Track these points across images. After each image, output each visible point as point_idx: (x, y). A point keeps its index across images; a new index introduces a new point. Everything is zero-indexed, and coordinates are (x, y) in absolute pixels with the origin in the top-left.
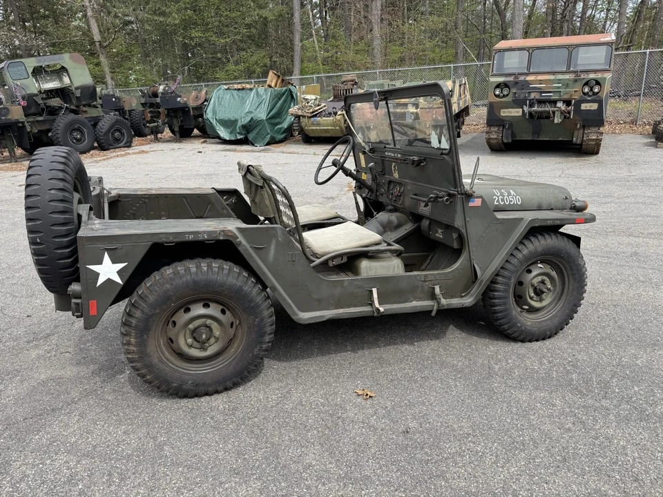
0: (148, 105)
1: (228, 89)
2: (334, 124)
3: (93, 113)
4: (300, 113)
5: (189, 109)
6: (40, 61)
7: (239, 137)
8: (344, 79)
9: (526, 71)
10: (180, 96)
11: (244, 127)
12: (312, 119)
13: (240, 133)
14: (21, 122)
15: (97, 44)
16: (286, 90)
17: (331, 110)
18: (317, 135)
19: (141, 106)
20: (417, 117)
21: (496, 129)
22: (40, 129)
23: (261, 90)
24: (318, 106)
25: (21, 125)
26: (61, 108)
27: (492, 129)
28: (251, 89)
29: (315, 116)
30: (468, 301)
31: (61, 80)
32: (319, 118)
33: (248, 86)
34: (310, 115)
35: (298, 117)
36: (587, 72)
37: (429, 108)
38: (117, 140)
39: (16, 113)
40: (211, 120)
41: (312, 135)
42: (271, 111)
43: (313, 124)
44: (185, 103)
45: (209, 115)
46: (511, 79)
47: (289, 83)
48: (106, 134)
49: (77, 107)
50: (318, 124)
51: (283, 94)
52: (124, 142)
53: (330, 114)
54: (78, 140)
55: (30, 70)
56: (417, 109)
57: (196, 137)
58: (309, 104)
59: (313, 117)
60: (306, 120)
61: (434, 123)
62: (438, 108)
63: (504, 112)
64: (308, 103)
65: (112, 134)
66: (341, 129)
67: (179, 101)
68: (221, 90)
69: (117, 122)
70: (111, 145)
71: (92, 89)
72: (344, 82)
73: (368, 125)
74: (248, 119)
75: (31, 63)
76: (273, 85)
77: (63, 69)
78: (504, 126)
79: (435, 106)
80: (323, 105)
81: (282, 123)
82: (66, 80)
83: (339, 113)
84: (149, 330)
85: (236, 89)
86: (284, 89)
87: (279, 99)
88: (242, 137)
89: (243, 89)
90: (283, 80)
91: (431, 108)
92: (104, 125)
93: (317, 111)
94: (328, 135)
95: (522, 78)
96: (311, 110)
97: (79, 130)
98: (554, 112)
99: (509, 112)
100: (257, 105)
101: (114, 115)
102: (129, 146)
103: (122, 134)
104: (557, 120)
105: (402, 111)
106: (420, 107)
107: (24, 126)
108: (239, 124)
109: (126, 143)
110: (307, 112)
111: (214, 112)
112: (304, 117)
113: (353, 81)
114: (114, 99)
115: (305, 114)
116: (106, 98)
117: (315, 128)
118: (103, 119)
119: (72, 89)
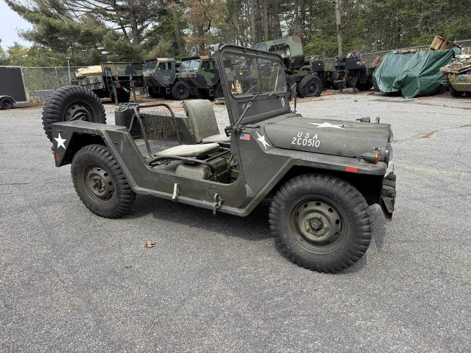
0: (339, 67)
1: (397, 53)
3: (301, 73)
4: (449, 71)
5: (365, 70)
6: (274, 43)
7: (393, 90)
10: (360, 61)
11: (399, 82)
12: (460, 76)
13: (395, 88)
14: (255, 80)
15: (338, 27)
16: (448, 52)
18: (464, 90)
19: (335, 68)
23: (422, 53)
24: (470, 64)
25: (255, 81)
28: (414, 52)
29: (465, 73)
30: (241, 212)
31: (285, 53)
32: (467, 75)
33: (412, 50)
34: (457, 72)
35: (446, 74)
38: (311, 92)
40: (376, 77)
41: (459, 90)
42: (426, 69)
43: (460, 80)
44: (363, 65)
45: (376, 74)
48: (304, 87)
49: (292, 70)
50: (465, 80)
51: (444, 55)
52: (315, 93)
55: (268, 48)
58: (460, 63)
59: (462, 73)
60: (454, 76)
65: (309, 87)
67: (358, 64)
68: (392, 54)
69: (313, 79)
70: (306, 95)
71: (302, 58)
74: (404, 76)
75: (270, 44)
76: (436, 48)
77: (288, 46)
82: (288, 53)
84: (77, 174)
85: (403, 53)
86: (446, 51)
87: (438, 59)
88: (396, 90)
89: (409, 52)
90: (448, 44)
92: (304, 81)
93: (467, 68)
96: (459, 69)
100: (415, 65)
101: (314, 75)
102: (319, 96)
103: (315, 88)
108: (396, 80)
109: (317, 93)
110: (455, 70)
111: (381, 72)
112: (452, 74)
114: (320, 64)
115: (453, 72)
116: (315, 63)
117: (461, 84)
118: (306, 78)
119: (290, 58)
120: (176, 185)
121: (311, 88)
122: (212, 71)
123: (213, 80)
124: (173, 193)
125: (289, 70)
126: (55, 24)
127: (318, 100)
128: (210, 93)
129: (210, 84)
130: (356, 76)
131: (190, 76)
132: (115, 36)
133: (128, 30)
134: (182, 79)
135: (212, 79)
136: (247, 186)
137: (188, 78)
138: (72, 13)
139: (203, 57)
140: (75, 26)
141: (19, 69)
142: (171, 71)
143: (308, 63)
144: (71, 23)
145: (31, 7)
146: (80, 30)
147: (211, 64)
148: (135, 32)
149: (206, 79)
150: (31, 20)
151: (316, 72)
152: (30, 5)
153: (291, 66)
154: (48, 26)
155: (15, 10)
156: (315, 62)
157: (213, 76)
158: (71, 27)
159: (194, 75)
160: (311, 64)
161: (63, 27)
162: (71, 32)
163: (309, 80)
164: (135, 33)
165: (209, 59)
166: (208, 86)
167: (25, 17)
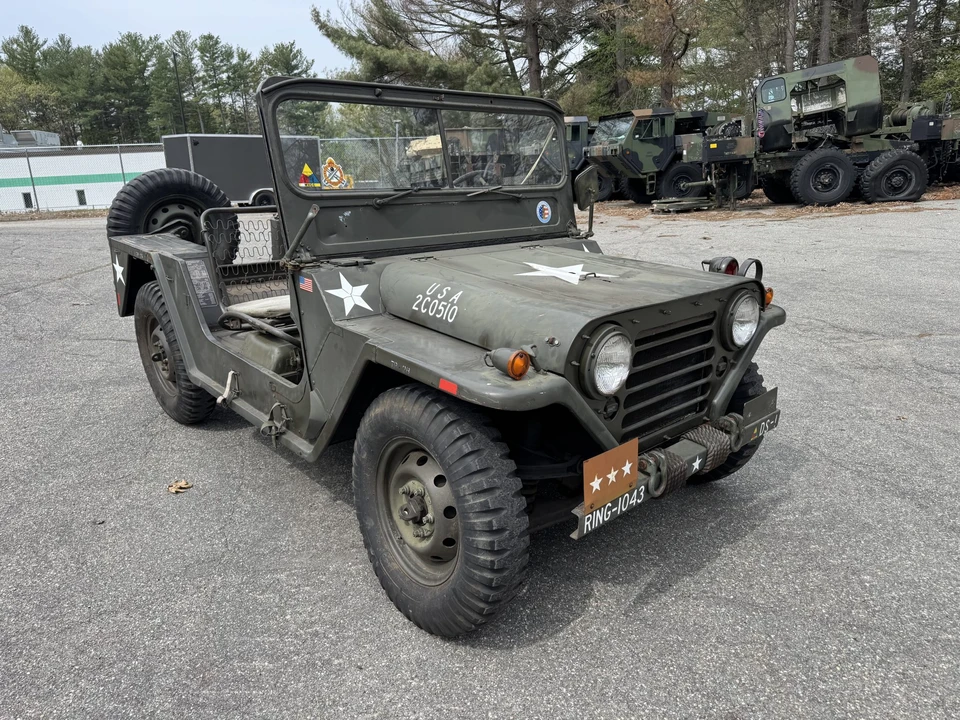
3: (871, 145)
6: (807, 75)
14: (748, 159)
22: (781, 168)
25: (747, 162)
26: (821, 139)
31: (834, 98)
38: (896, 190)
39: (746, 147)
48: (877, 178)
49: (849, 137)
52: (906, 193)
54: (827, 187)
55: (789, 89)
65: (888, 179)
69: (902, 159)
70: (879, 196)
71: (876, 109)
75: (795, 78)
77: (841, 83)
82: (842, 98)
92: (877, 166)
97: (832, 171)
101: (910, 149)
102: (915, 200)
103: (908, 180)
107: (751, 164)
109: (911, 194)
114: (932, 124)
116: (920, 121)
118: (883, 156)
119: (846, 110)
120: (231, 373)
121: (897, 180)
122: (656, 141)
123: (657, 160)
124: (225, 386)
125: (841, 138)
126: (386, 58)
127: (907, 211)
128: (648, 187)
129: (650, 168)
131: (609, 153)
132: (489, 76)
133: (520, 64)
134: (595, 159)
135: (654, 158)
136: (313, 394)
137: (604, 157)
138: (418, 36)
139: (637, 113)
140: (419, 61)
141: (315, 141)
142: (578, 143)
143: (902, 122)
144: (413, 55)
145: (354, 29)
146: (427, 67)
147: (656, 126)
148: (534, 67)
149: (642, 158)
150: (351, 52)
151: (916, 142)
152: (352, 27)
153: (845, 129)
154: (374, 63)
155: (328, 36)
156: (923, 118)
157: (657, 151)
158: (413, 62)
159: (616, 150)
160: (909, 123)
161: (399, 62)
162: (412, 72)
163: (892, 160)
164: (533, 69)
165: (652, 116)
166: (643, 174)
167: (341, 48)
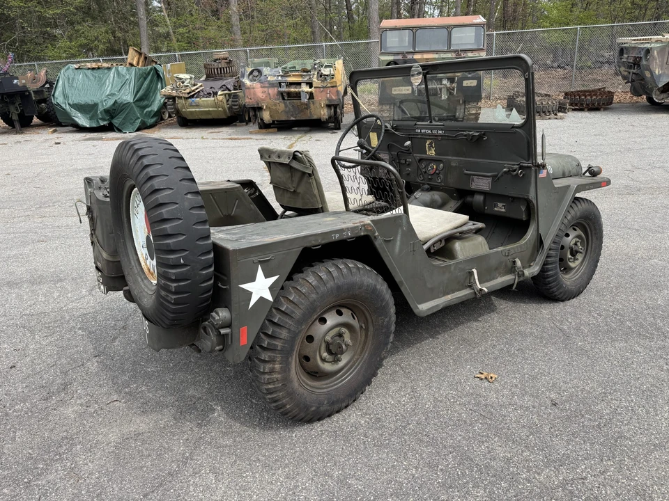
1: (79, 68)
2: (216, 105)
4: (174, 93)
5: (30, 94)
7: (102, 124)
8: (216, 57)
9: (412, 50)
10: (17, 78)
11: (107, 111)
12: (190, 100)
13: (103, 119)
16: (151, 69)
17: (209, 90)
18: (196, 117)
20: (311, 96)
21: (388, 107)
23: (122, 69)
24: (194, 85)
27: (384, 107)
28: (109, 69)
29: (193, 96)
32: (198, 99)
33: (105, 65)
34: (187, 96)
35: (172, 98)
36: (465, 51)
37: (323, 87)
40: (63, 106)
41: (190, 117)
42: (138, 92)
43: (191, 106)
44: (24, 86)
45: (58, 98)
46: (400, 57)
47: (153, 61)
50: (197, 106)
51: (149, 73)
53: (209, 94)
56: (311, 87)
57: (37, 126)
58: (185, 84)
59: (190, 97)
60: (183, 101)
61: (328, 103)
62: (332, 87)
63: (395, 90)
64: (183, 83)
66: (225, 110)
67: (16, 84)
68: (70, 70)
72: (217, 60)
73: (260, 106)
74: (110, 103)
76: (135, 63)
78: (395, 104)
79: (329, 85)
80: (200, 84)
81: (151, 105)
83: (220, 93)
85: (89, 69)
86: (149, 67)
87: (145, 79)
88: (105, 123)
89: (99, 68)
90: (146, 58)
91: (325, 87)
93: (194, 91)
94: (209, 117)
95: (409, 57)
96: (188, 91)
98: (441, 89)
99: (399, 90)
100: (120, 86)
104: (444, 96)
105: (297, 90)
106: (314, 86)
108: (101, 108)
110: (183, 93)
111: (65, 96)
112: (180, 98)
113: (226, 59)
115: (181, 95)
117: (194, 110)
130: (14, 104)
